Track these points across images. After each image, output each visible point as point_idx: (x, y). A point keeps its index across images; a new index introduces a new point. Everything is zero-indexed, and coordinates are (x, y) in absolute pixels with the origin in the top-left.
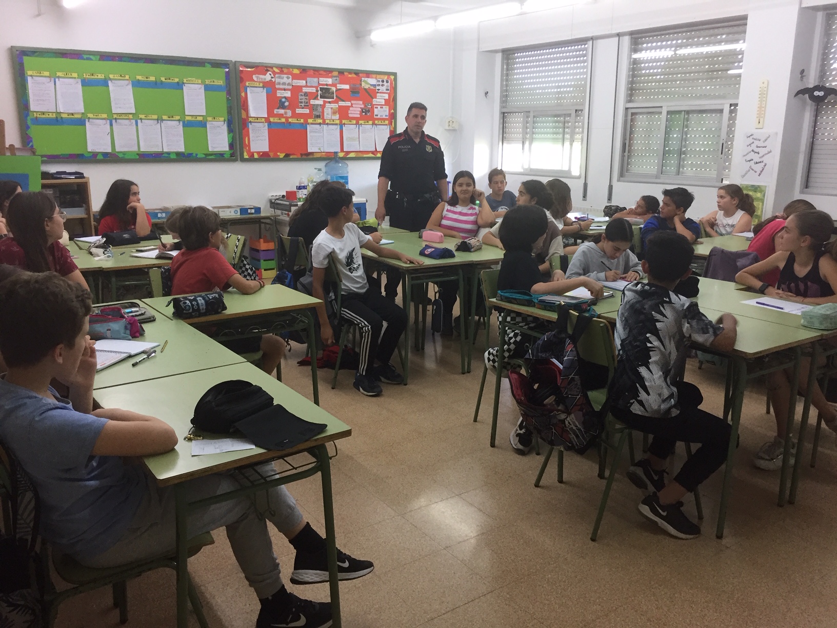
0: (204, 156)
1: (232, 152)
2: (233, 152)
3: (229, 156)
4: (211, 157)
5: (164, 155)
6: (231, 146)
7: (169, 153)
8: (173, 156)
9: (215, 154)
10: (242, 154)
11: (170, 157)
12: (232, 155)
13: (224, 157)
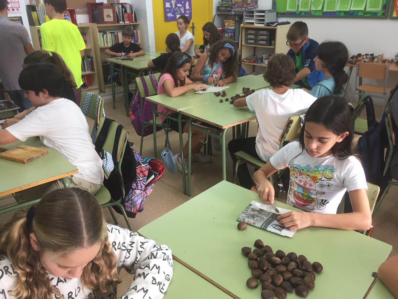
0: (362, 14)
1: (383, 11)
2: (385, 12)
3: (381, 14)
4: (368, 15)
5: (336, 13)
6: (384, 7)
7: (340, 12)
8: (342, 14)
9: (371, 13)
10: (392, 14)
11: (340, 15)
12: (383, 14)
13: (377, 15)
